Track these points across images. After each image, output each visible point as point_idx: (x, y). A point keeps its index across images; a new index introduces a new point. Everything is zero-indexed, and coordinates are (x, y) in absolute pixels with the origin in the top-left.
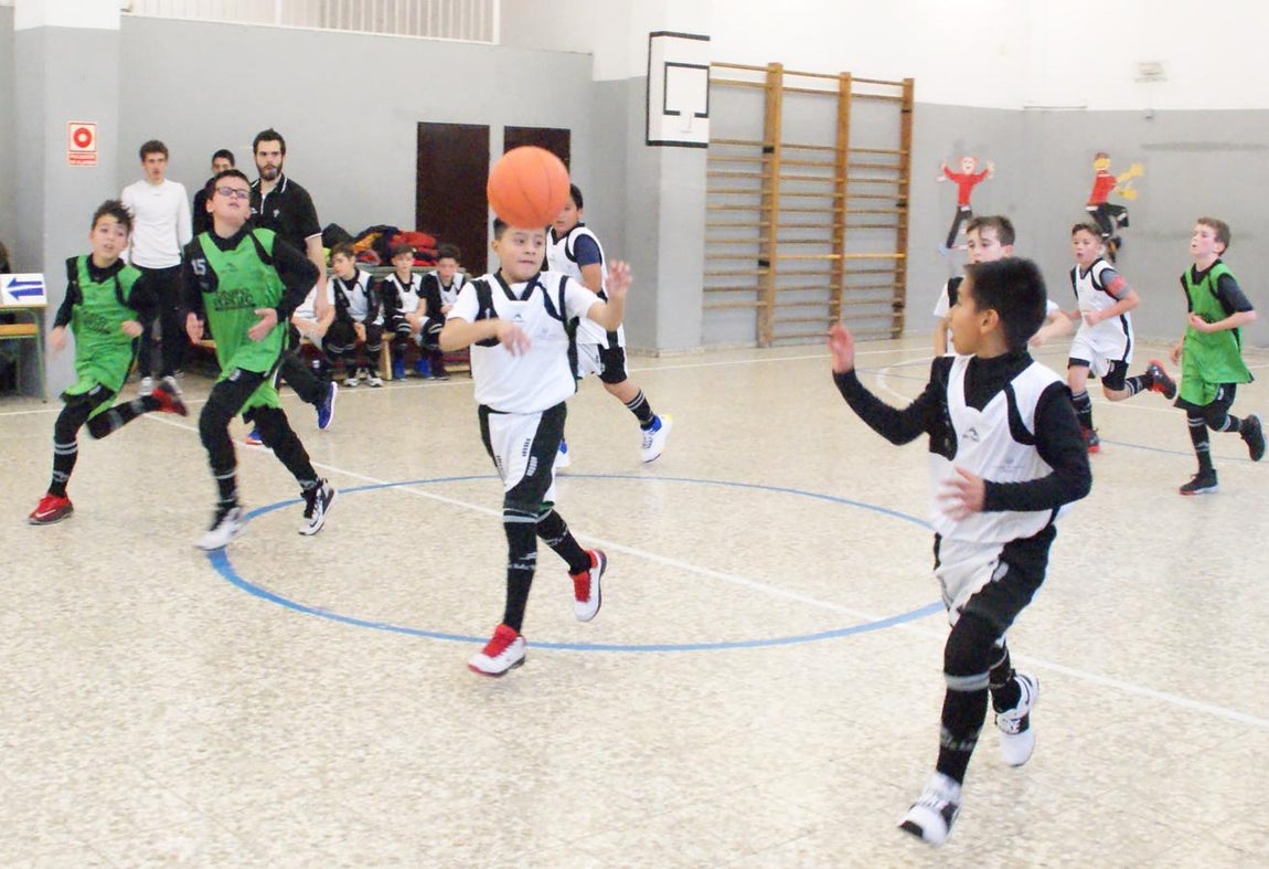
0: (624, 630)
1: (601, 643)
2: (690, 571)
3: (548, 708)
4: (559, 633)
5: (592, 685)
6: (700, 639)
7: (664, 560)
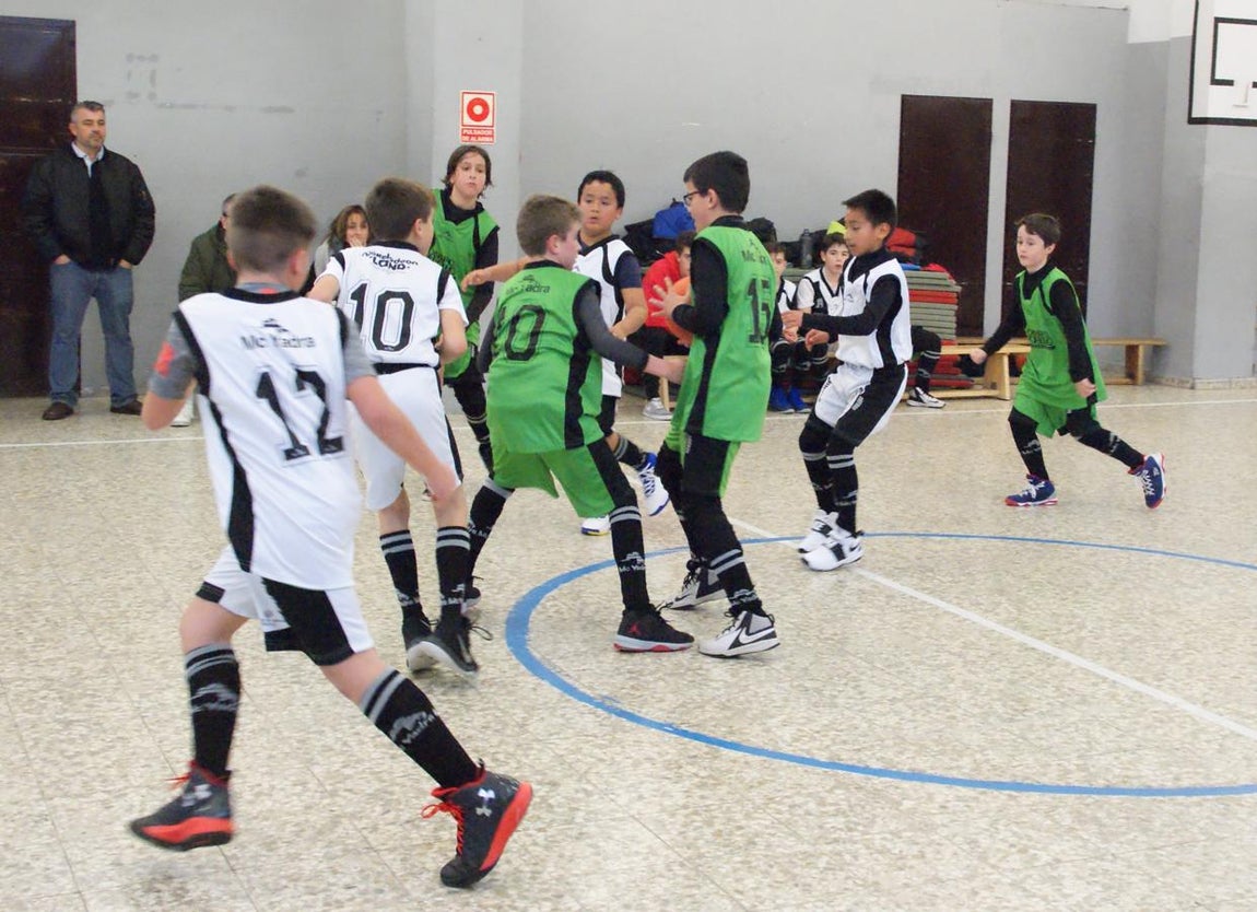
0: (978, 756)
1: (940, 772)
2: (1105, 680)
3: (822, 863)
4: (890, 754)
5: (896, 834)
6: (1076, 779)
7: (1076, 661)
